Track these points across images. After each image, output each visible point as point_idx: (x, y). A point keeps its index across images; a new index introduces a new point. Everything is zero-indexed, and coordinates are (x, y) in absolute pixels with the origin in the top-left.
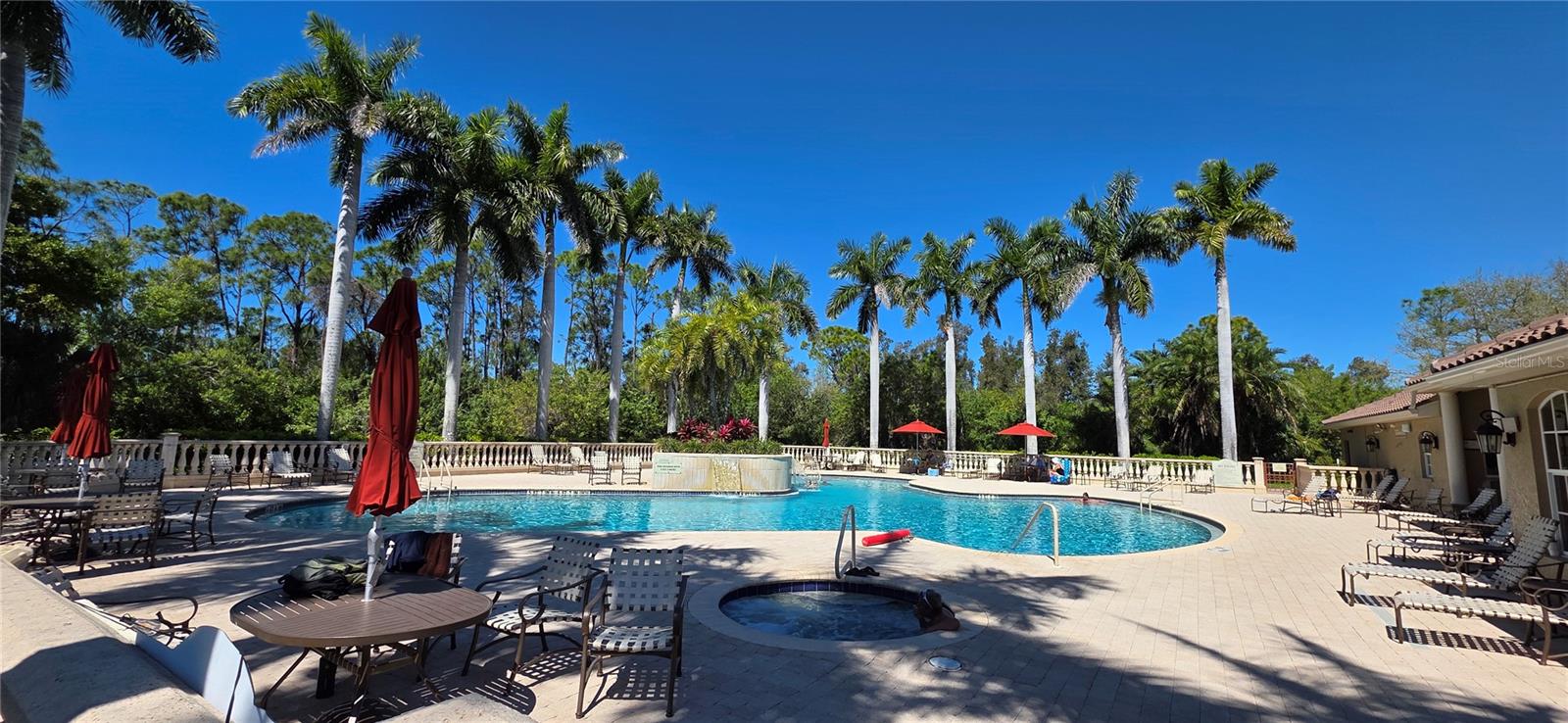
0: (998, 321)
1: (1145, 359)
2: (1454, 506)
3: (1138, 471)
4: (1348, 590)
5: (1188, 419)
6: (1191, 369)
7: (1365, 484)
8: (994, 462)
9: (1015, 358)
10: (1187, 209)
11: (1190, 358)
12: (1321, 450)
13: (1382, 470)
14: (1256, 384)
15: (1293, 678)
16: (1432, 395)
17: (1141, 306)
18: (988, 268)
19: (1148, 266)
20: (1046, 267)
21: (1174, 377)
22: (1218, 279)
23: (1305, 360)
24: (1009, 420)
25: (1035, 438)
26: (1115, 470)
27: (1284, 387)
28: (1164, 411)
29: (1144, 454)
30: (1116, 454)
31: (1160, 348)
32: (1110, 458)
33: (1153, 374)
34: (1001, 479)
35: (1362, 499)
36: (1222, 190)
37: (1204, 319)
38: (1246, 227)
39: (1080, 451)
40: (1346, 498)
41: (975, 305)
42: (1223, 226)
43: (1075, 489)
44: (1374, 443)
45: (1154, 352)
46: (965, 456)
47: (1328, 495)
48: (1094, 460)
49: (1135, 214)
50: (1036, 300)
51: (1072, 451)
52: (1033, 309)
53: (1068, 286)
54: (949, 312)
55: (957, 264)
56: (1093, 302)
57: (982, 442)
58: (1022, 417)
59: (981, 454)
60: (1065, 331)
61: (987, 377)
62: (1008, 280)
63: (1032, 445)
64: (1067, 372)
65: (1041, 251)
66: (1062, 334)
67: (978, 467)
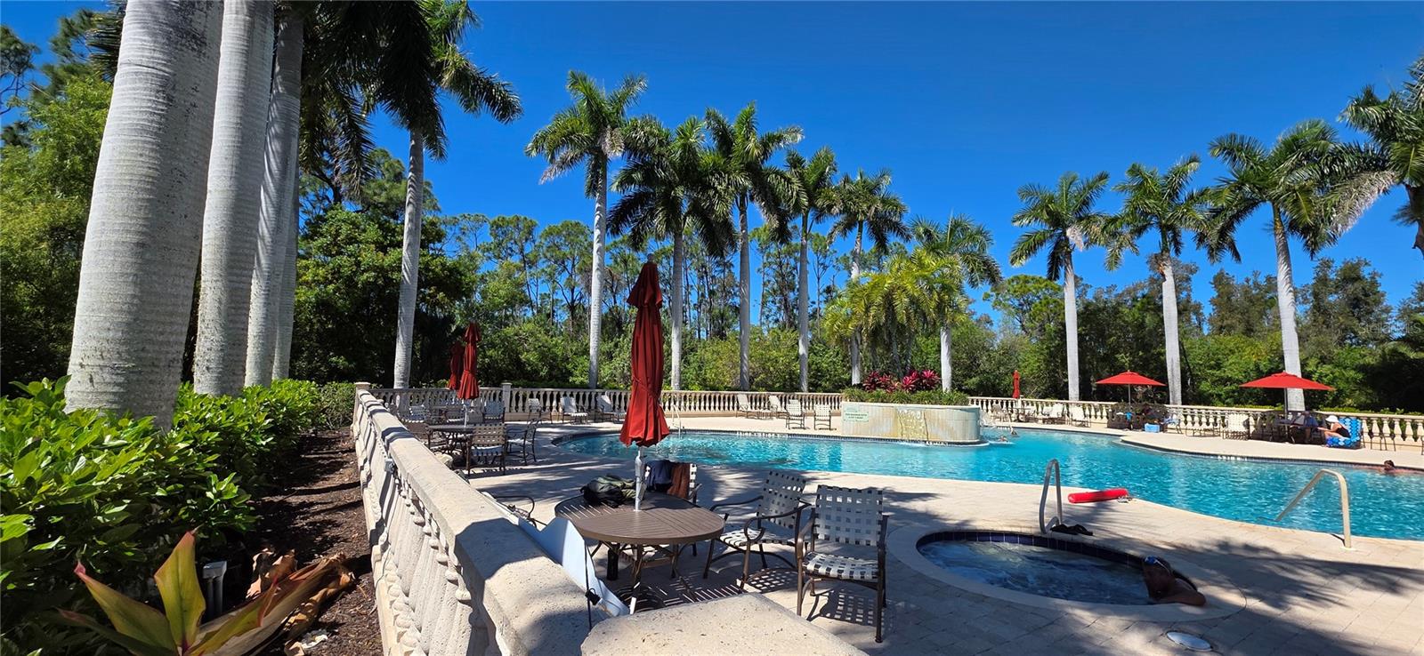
0: (1236, 255)
8: (1237, 419)
9: (1263, 298)
18: (1217, 194)
20: (1309, 184)
24: (1258, 370)
25: (1301, 391)
34: (1249, 438)
39: (1375, 408)
41: (1202, 238)
43: (1370, 454)
46: (1196, 411)
50: (1293, 226)
51: (1362, 407)
52: (1290, 237)
53: (1348, 203)
54: (1165, 249)
55: (1174, 194)
56: (1392, 220)
57: (1219, 396)
58: (1277, 366)
59: (1219, 409)
60: (1343, 260)
61: (1222, 320)
62: (1249, 205)
63: (1296, 399)
64: (1348, 310)
65: (1299, 165)
66: (1338, 264)
67: (1215, 424)
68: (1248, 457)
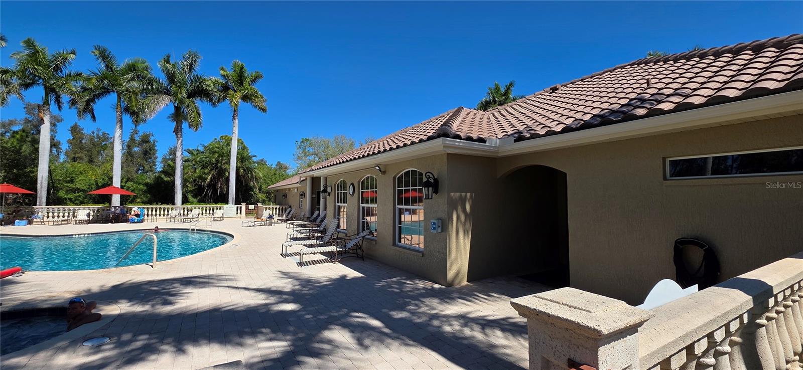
0: (94, 117)
1: (192, 153)
2: (307, 218)
3: (186, 212)
4: (284, 253)
5: (212, 185)
6: (216, 161)
7: (281, 212)
8: (83, 213)
9: (101, 144)
10: (224, 82)
11: (216, 156)
12: (266, 199)
13: (287, 206)
14: (244, 170)
15: (275, 289)
16: (305, 178)
17: (195, 125)
18: (88, 79)
19: (201, 104)
20: (137, 90)
21: (207, 164)
22: (234, 119)
23: (262, 160)
24: (97, 184)
25: (119, 195)
26: (173, 213)
27: (255, 172)
28: (200, 181)
29: (190, 203)
30: (173, 204)
31: (201, 149)
32: (170, 206)
33: (196, 162)
34: (89, 223)
35: (280, 218)
36: (240, 78)
37: (222, 137)
38: (248, 98)
39: (150, 203)
40: (276, 217)
41: (73, 103)
42: (239, 94)
43: (148, 224)
44: (285, 196)
45: (198, 150)
46: (61, 209)
47: (271, 217)
48: (160, 208)
49: (197, 76)
50: (127, 110)
51: (144, 203)
52: (124, 115)
53: (153, 105)
54: (46, 103)
55: (57, 69)
56: (167, 118)
57: (70, 199)
58: (109, 183)
59: (72, 207)
60: (143, 131)
61: (75, 154)
62: (106, 91)
63: (116, 200)
64: (142, 156)
65: (132, 79)
66: (141, 133)
67: (68, 217)
68: (91, 234)
